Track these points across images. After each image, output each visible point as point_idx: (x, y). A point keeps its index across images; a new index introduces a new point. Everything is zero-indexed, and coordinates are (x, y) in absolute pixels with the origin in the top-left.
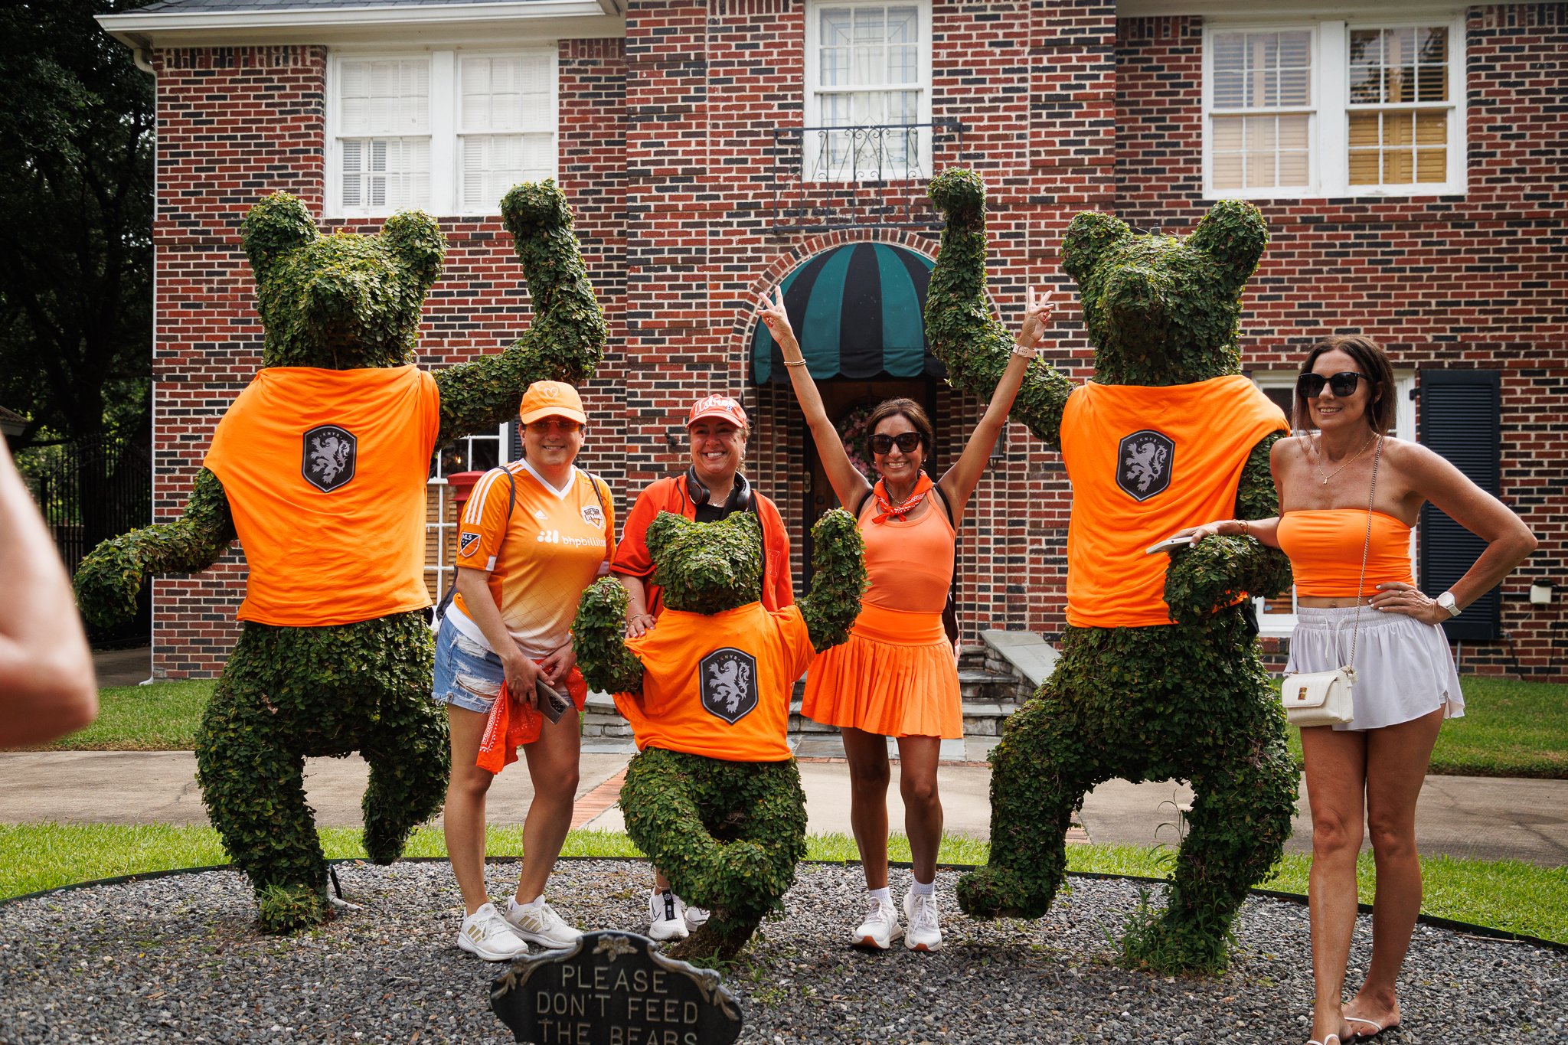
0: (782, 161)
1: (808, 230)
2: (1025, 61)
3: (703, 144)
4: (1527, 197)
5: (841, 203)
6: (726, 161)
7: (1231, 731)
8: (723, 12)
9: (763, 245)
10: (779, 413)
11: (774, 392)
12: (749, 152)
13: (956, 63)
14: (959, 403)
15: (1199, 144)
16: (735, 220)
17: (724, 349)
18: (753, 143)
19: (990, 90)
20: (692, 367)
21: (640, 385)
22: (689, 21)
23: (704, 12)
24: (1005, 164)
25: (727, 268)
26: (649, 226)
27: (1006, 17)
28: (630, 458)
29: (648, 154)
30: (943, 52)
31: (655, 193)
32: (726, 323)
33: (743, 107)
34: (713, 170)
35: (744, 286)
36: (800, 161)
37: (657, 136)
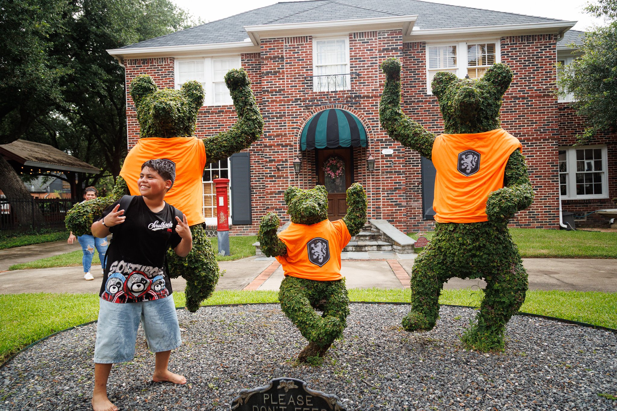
0: (307, 86)
1: (315, 106)
2: (377, 55)
3: (284, 82)
4: (519, 91)
5: (325, 98)
6: (291, 87)
7: (502, 260)
8: (288, 43)
9: (302, 110)
10: (309, 159)
11: (307, 153)
12: (298, 84)
13: (356, 56)
14: (360, 155)
15: (425, 79)
16: (294, 104)
17: (292, 141)
18: (299, 81)
19: (367, 64)
20: (283, 146)
21: (268, 152)
22: (279, 46)
23: (283, 43)
24: (372, 85)
25: (292, 118)
26: (269, 106)
27: (371, 42)
28: (266, 173)
29: (268, 85)
30: (353, 53)
31: (270, 96)
32: (292, 133)
33: (295, 71)
34: (287, 89)
35: (297, 123)
36: (312, 86)
37: (271, 80)
